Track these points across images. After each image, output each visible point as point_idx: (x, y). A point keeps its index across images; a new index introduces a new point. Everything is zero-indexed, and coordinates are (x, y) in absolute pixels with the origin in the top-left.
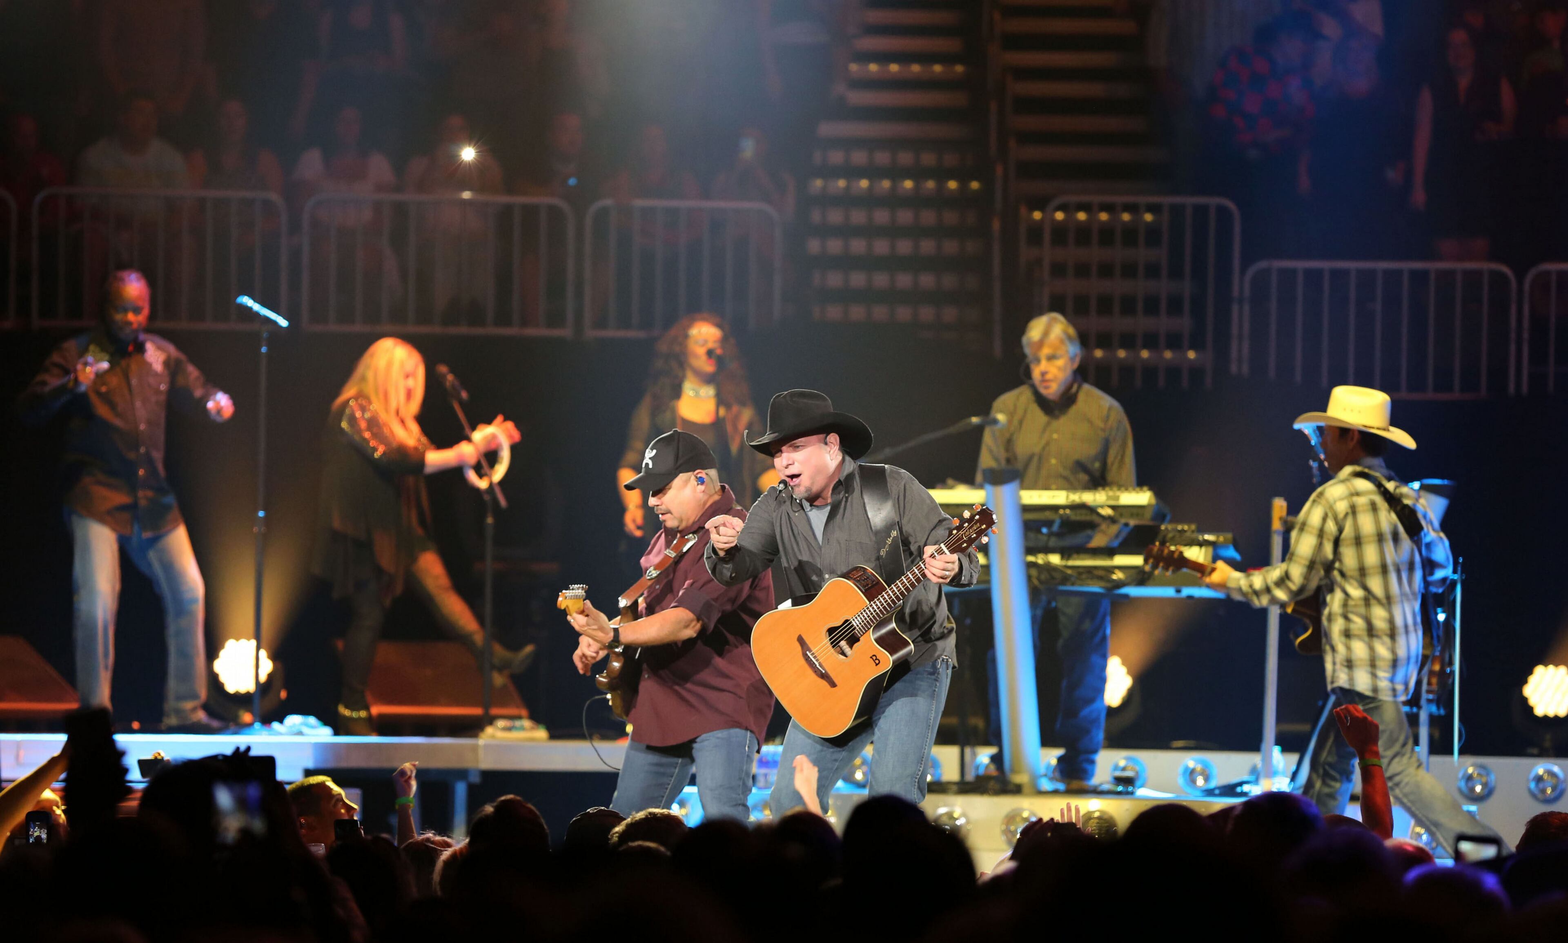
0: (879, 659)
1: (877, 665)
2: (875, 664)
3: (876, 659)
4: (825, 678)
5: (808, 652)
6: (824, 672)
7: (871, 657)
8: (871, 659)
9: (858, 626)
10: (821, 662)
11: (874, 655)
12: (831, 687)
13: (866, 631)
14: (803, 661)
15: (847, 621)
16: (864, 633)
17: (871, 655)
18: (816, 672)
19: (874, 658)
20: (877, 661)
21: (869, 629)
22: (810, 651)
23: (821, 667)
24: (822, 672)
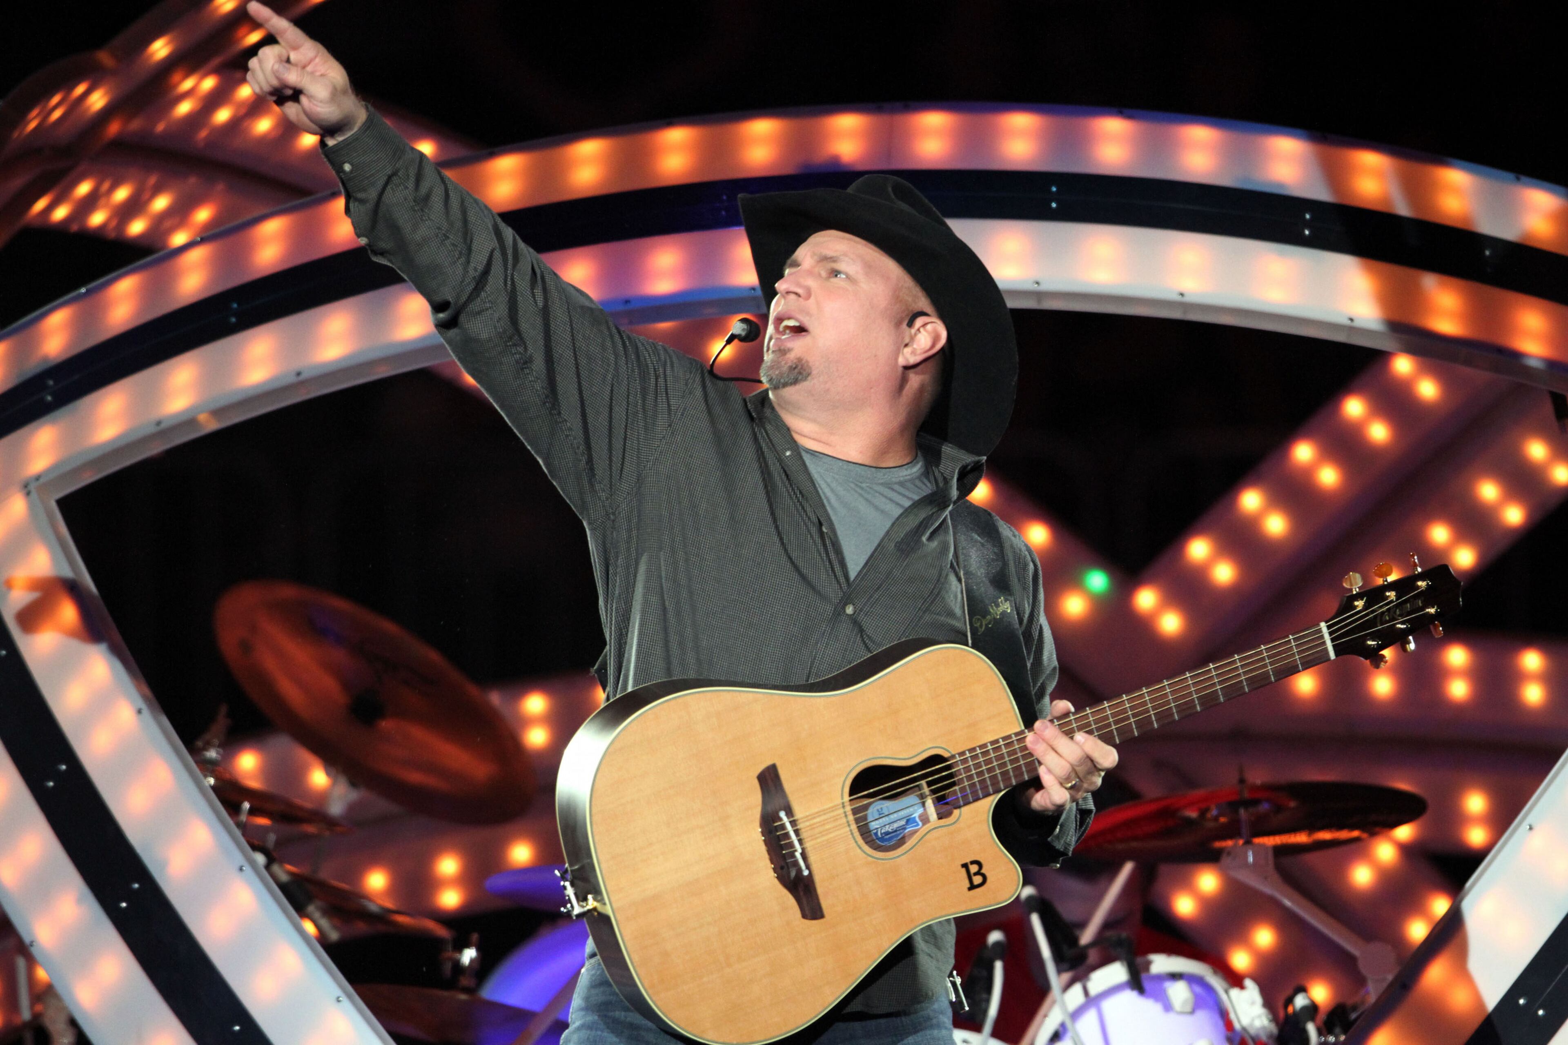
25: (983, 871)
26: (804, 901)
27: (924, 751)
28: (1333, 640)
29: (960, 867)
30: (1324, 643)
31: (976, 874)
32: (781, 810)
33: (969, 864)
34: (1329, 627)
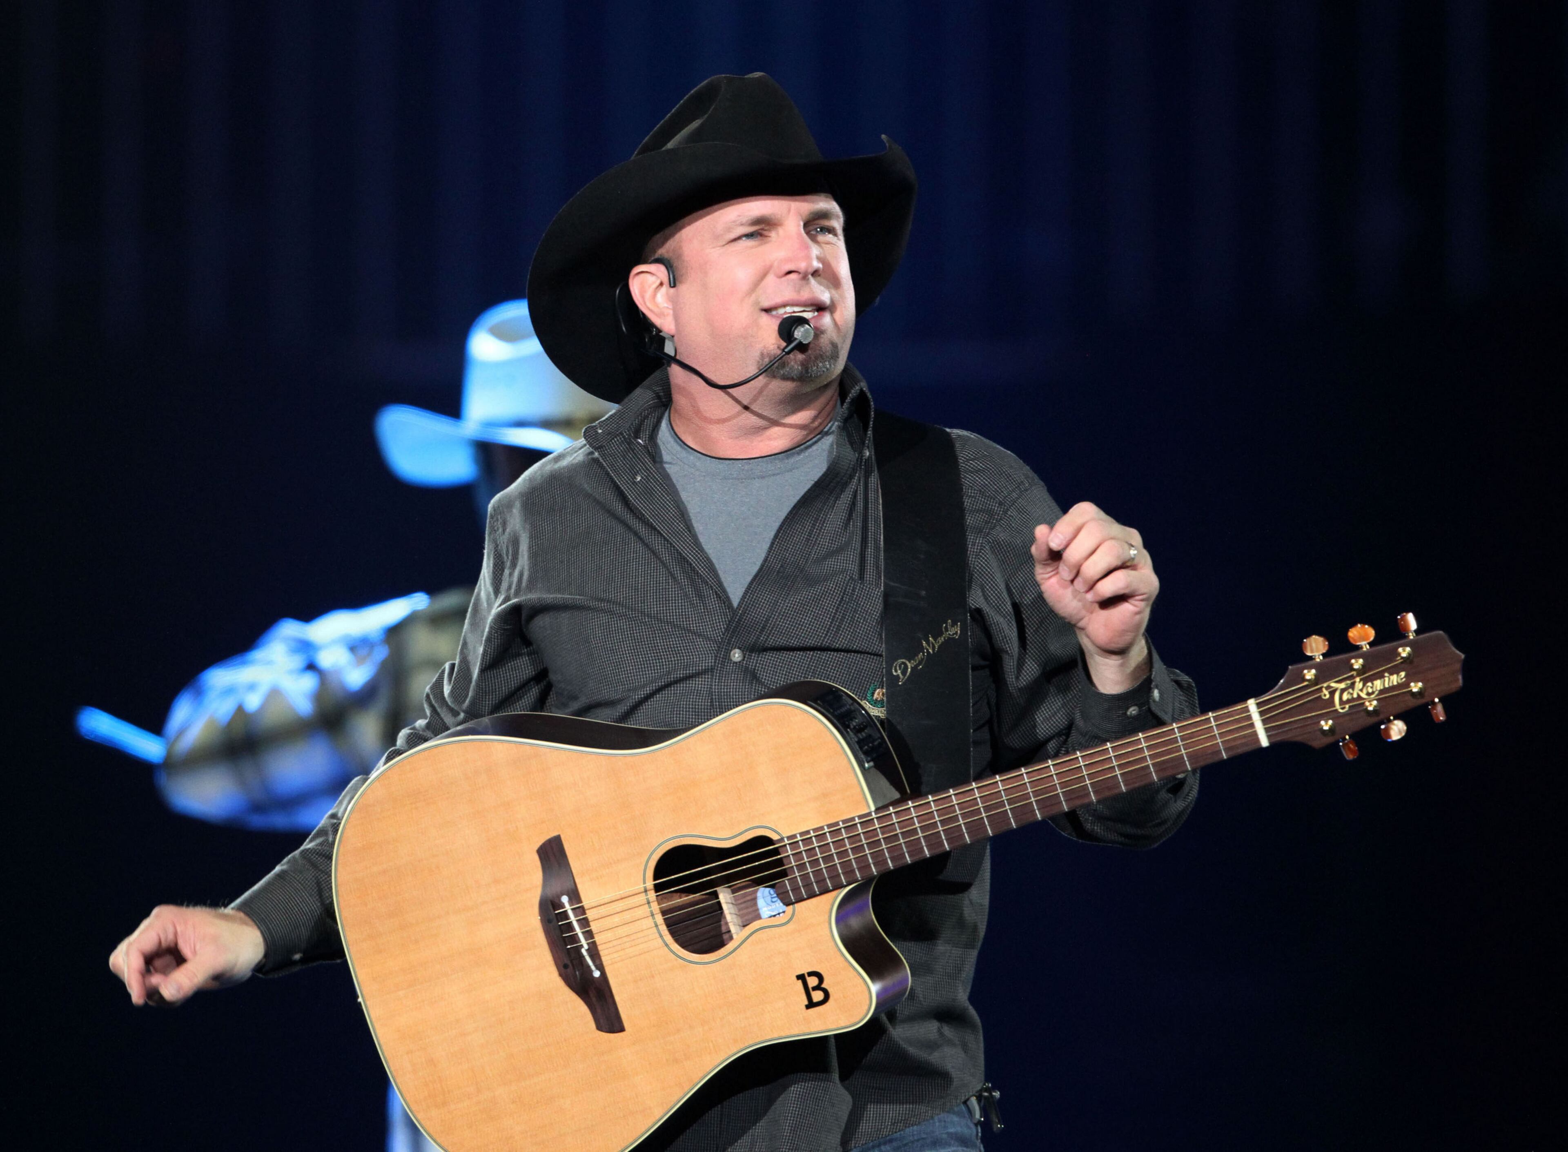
0: (830, 990)
1: (811, 1005)
2: (806, 1003)
3: (817, 988)
4: (592, 994)
5: (565, 899)
6: (597, 974)
7: (801, 977)
8: (800, 981)
9: (801, 867)
10: (598, 943)
11: (812, 974)
12: (599, 1028)
13: (825, 891)
14: (534, 920)
15: (762, 841)
16: (812, 895)
17: (804, 971)
18: (566, 966)
19: (813, 982)
20: (818, 996)
21: (840, 886)
22: (575, 896)
23: (591, 957)
24: (591, 971)
25: (823, 986)
26: (599, 1011)
27: (746, 831)
28: (1264, 722)
29: (795, 978)
30: (1252, 725)
31: (815, 988)
32: (563, 894)
33: (806, 975)
34: (1259, 705)
